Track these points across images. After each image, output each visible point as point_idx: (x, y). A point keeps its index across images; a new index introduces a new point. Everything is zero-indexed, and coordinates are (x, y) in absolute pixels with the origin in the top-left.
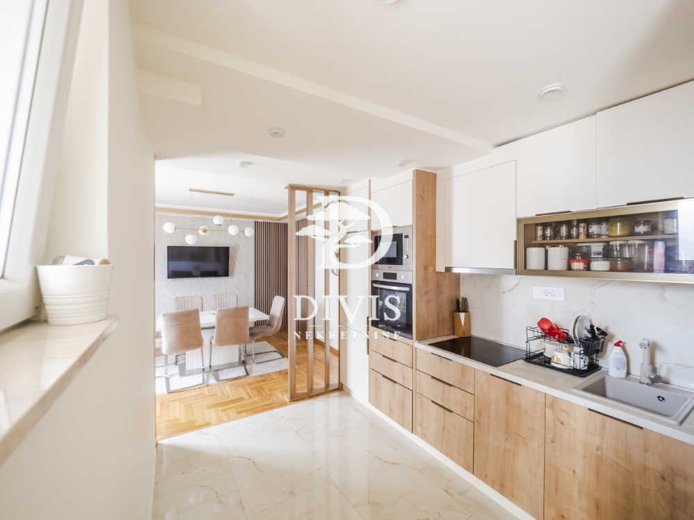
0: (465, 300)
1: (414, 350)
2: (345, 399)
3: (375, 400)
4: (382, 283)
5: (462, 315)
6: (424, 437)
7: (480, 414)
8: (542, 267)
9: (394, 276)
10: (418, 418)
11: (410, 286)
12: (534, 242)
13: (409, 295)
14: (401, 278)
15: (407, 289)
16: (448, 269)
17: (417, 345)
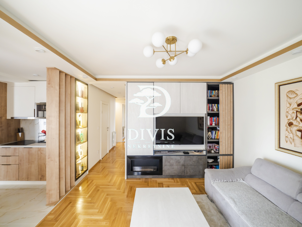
0: (22, 128)
5: (20, 134)
7: (21, 161)
8: (43, 116)
12: (42, 110)
16: (12, 118)
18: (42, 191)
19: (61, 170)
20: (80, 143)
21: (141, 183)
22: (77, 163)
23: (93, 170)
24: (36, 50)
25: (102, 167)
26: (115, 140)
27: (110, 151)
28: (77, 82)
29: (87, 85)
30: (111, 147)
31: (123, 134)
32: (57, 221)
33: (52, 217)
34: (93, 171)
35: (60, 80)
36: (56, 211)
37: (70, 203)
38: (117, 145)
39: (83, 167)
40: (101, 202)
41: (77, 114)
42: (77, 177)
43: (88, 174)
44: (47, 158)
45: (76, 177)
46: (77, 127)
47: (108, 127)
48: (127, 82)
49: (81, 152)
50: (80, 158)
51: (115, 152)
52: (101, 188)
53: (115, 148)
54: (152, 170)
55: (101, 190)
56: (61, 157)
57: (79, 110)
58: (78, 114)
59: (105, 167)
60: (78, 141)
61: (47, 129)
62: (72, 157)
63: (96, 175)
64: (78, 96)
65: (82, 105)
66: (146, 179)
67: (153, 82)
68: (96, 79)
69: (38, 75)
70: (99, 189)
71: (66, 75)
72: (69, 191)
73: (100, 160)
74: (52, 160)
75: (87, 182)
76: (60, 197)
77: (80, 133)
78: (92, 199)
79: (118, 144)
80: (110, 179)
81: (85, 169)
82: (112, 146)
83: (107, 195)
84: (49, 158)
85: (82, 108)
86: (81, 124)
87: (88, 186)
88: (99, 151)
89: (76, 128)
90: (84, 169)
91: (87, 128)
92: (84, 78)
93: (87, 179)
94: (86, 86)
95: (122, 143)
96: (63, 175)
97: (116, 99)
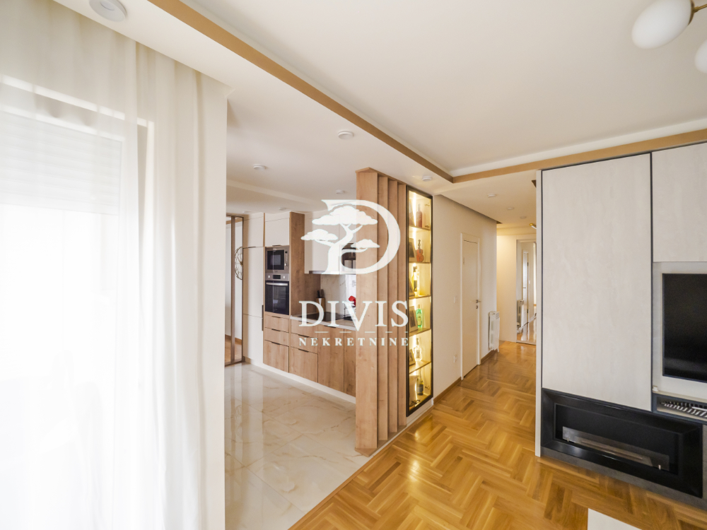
0: (322, 291)
1: (290, 321)
2: (246, 366)
3: (267, 361)
4: (272, 282)
6: (295, 372)
7: (321, 348)
9: (279, 277)
10: (291, 363)
11: (288, 282)
12: (350, 257)
13: (288, 287)
14: (283, 278)
15: (286, 284)
16: (311, 272)
17: (292, 318)
18: (350, 414)
19: (380, 384)
20: (416, 331)
21: (595, 489)
22: (410, 375)
23: (443, 399)
24: (341, 136)
25: (465, 400)
26: (496, 334)
27: (483, 361)
28: (410, 193)
29: (430, 197)
30: (486, 352)
31: (519, 320)
32: (374, 495)
33: (364, 480)
34: (444, 401)
35: (378, 193)
36: (371, 471)
37: (398, 464)
38: (500, 348)
39: (421, 386)
40: (468, 495)
41: (410, 264)
42: (410, 408)
43: (434, 408)
44: (357, 353)
45: (408, 406)
46: (410, 294)
47: (478, 299)
48: (542, 170)
49: (418, 353)
50: (417, 366)
51: (497, 367)
52: (467, 455)
53: (496, 355)
54: (646, 462)
55: (465, 459)
56: (380, 357)
57: (413, 256)
58: (412, 265)
59: (472, 402)
60: (412, 326)
61: (357, 295)
62: (400, 360)
63: (451, 414)
64: (413, 225)
65: (419, 245)
66: (617, 482)
67: (650, 152)
68: (452, 180)
69: (344, 192)
70: (461, 456)
71: (390, 180)
72: (395, 434)
73: (459, 380)
74: (365, 360)
75: (432, 428)
76: (379, 443)
77: (416, 309)
78: (444, 476)
79: (504, 346)
80: (488, 437)
81: (426, 394)
82: (489, 349)
83: (484, 482)
84: (360, 355)
85: (420, 251)
86: (418, 288)
87: (433, 438)
88: (456, 356)
89: (409, 296)
90: (424, 394)
91: (430, 297)
92: (424, 180)
93: (431, 419)
94: (429, 200)
95: (515, 346)
96: (384, 397)
97: (498, 226)
